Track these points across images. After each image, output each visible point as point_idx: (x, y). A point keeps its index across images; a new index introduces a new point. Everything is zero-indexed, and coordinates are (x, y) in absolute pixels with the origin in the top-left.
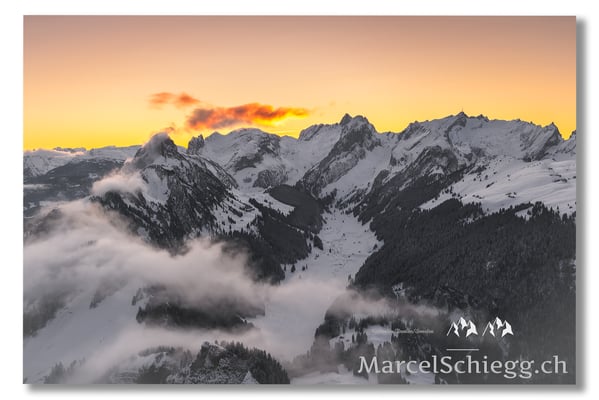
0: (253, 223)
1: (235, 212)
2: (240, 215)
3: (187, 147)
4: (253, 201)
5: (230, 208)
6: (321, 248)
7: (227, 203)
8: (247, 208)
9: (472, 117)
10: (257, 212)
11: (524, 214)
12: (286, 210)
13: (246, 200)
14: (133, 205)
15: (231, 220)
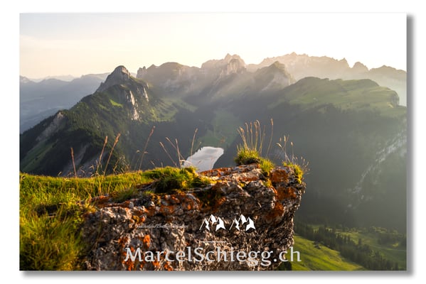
0: (174, 116)
1: (164, 111)
2: (167, 112)
3: (136, 73)
4: (174, 104)
5: (161, 108)
6: (213, 130)
7: (159, 106)
8: (171, 108)
9: (300, 55)
10: (176, 110)
11: (322, 111)
12: (192, 109)
13: (170, 104)
14: (105, 108)
15: (162, 116)
